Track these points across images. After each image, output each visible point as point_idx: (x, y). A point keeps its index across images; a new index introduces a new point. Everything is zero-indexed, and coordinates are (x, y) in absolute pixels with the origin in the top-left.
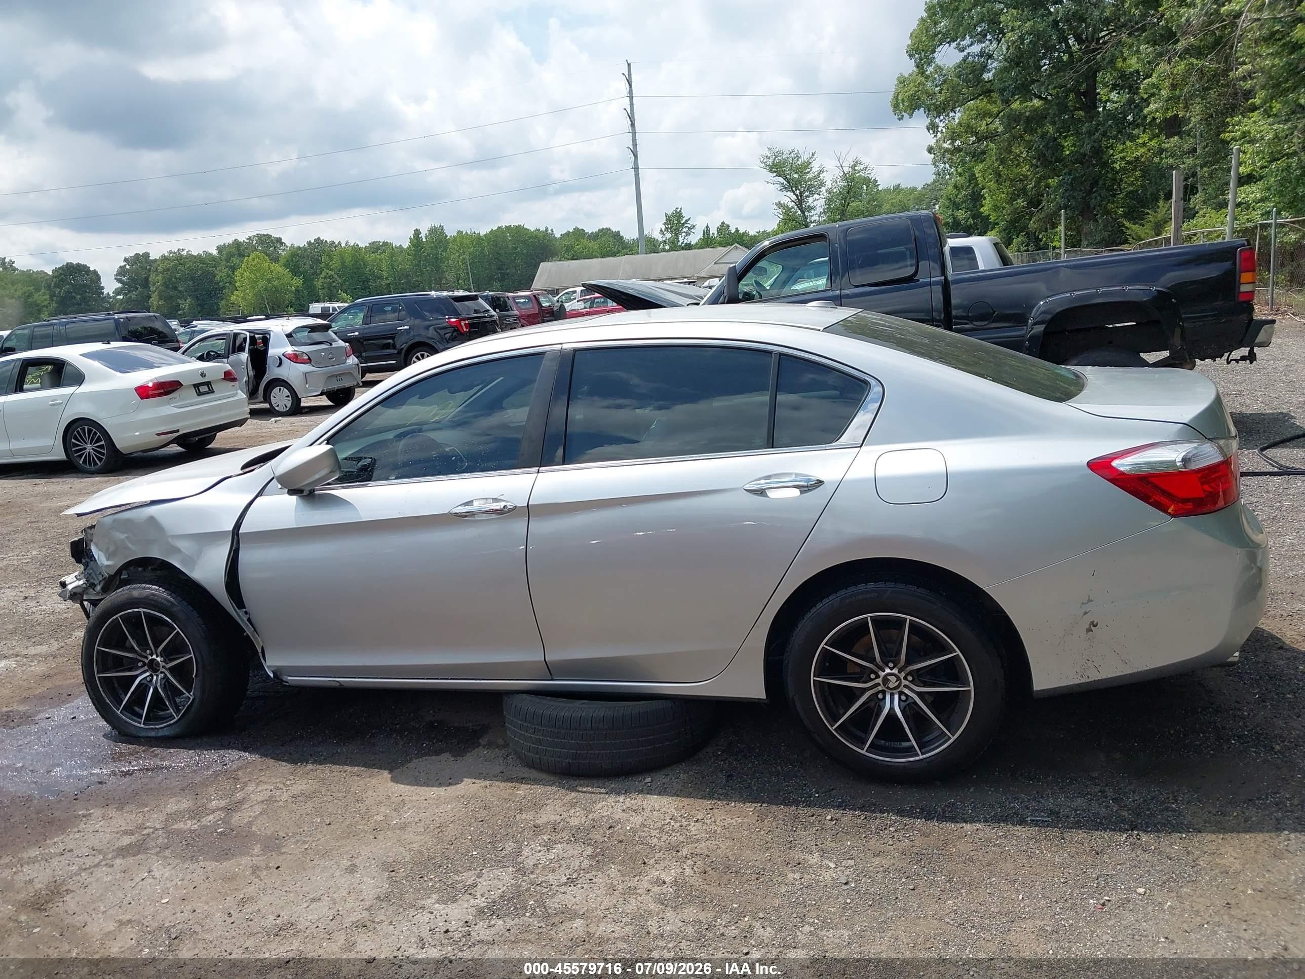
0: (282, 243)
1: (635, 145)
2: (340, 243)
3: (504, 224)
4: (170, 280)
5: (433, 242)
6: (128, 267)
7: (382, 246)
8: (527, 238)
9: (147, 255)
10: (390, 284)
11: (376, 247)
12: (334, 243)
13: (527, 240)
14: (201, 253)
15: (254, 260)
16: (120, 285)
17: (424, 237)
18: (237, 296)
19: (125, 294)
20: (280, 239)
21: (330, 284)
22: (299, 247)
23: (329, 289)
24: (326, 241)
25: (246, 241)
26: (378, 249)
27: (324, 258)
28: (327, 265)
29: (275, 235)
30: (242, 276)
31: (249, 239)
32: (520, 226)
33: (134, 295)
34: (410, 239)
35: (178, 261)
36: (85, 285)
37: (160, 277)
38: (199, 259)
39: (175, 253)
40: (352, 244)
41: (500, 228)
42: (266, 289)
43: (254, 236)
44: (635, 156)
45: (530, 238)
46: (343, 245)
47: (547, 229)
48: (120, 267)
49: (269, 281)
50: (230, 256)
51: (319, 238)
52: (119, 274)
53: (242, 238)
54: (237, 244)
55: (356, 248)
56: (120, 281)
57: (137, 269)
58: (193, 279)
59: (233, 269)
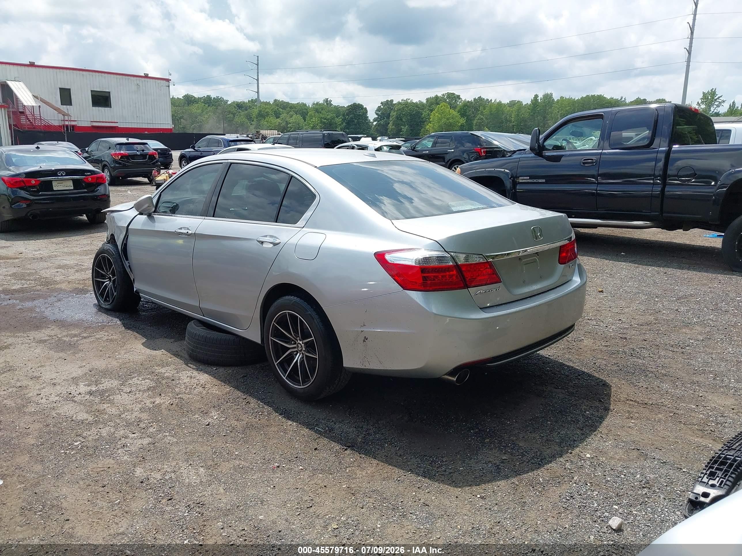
0: (460, 98)
1: (691, 47)
2: (491, 100)
3: (591, 94)
4: (400, 115)
5: (545, 103)
6: (382, 107)
7: (517, 103)
8: (604, 103)
9: (392, 101)
10: (514, 125)
11: (512, 104)
12: (488, 100)
13: (604, 104)
14: (418, 101)
15: (442, 107)
16: (377, 116)
17: (539, 100)
18: (430, 126)
19: (378, 121)
20: (459, 96)
21: (480, 123)
22: (469, 101)
23: (479, 126)
24: (484, 99)
25: (441, 96)
26: (514, 105)
27: (481, 108)
28: (482, 112)
29: (457, 93)
30: (435, 116)
31: (443, 95)
32: (601, 95)
33: (382, 122)
34: (532, 100)
35: (406, 105)
36: (359, 115)
37: (395, 113)
38: (416, 105)
39: (405, 101)
40: (498, 101)
41: (588, 96)
42: (445, 124)
43: (446, 94)
44: (689, 53)
45: (606, 103)
46: (493, 101)
47: (621, 98)
48: (379, 107)
49: (448, 119)
50: (432, 104)
51: (480, 96)
52: (377, 110)
53: (440, 95)
54: (437, 97)
55: (500, 104)
56: (377, 114)
57: (386, 108)
58: (411, 115)
59: (431, 111)
